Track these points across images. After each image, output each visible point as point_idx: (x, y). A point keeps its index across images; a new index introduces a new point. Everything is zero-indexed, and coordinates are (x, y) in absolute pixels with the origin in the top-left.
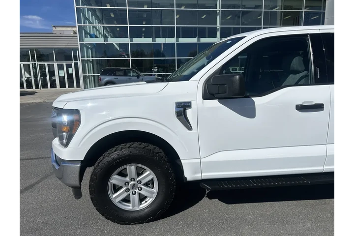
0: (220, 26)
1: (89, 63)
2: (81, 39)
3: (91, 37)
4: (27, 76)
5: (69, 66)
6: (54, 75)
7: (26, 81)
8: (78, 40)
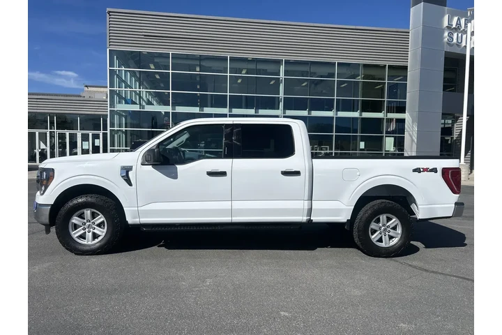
0: (283, 96)
1: (120, 133)
2: (112, 105)
3: (127, 103)
4: (43, 146)
5: (96, 137)
6: (76, 147)
7: (40, 153)
8: (109, 105)
